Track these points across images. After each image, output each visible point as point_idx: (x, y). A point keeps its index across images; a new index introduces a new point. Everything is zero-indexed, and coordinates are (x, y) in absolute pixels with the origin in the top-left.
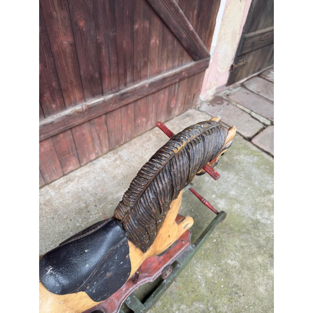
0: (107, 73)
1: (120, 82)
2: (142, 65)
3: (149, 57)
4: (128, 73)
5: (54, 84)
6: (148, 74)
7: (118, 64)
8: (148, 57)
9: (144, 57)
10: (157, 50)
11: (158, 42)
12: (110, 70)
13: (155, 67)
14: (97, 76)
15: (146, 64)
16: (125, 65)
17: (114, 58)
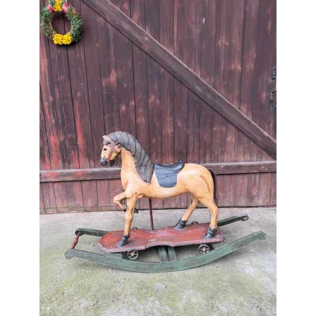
0: (191, 151)
1: (201, 159)
2: (219, 152)
3: (226, 148)
4: (207, 155)
5: (159, 150)
6: (225, 160)
7: (200, 148)
8: (224, 149)
9: (221, 147)
10: (233, 145)
11: (233, 140)
12: (193, 150)
13: (232, 156)
14: (184, 151)
15: (222, 153)
16: (205, 150)
17: (197, 144)
